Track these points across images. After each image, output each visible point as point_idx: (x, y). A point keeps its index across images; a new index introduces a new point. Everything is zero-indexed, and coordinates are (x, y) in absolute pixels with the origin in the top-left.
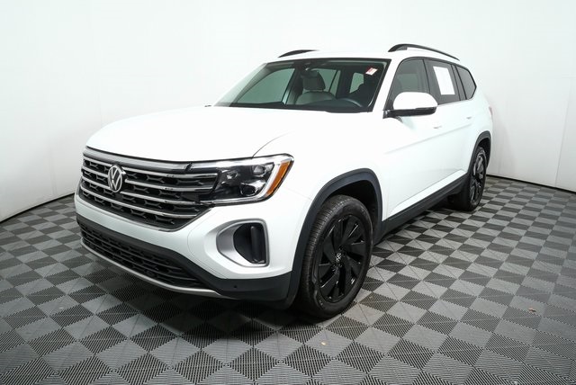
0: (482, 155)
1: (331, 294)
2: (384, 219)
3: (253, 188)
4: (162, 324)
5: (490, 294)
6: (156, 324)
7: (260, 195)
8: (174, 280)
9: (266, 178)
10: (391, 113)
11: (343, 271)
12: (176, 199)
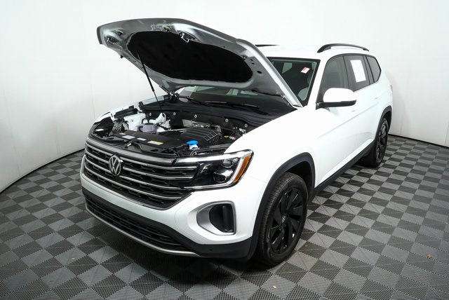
0: (385, 125)
1: (279, 248)
2: (316, 186)
3: (224, 177)
4: (151, 272)
5: (396, 242)
6: (147, 272)
7: (229, 183)
8: (163, 244)
9: (234, 168)
10: (322, 104)
11: (287, 229)
12: (165, 185)
